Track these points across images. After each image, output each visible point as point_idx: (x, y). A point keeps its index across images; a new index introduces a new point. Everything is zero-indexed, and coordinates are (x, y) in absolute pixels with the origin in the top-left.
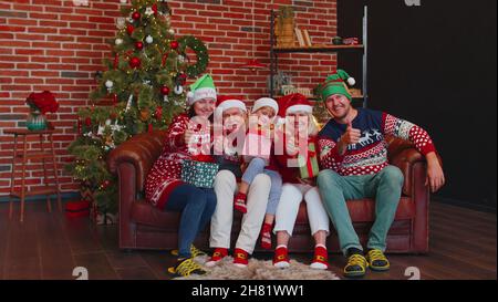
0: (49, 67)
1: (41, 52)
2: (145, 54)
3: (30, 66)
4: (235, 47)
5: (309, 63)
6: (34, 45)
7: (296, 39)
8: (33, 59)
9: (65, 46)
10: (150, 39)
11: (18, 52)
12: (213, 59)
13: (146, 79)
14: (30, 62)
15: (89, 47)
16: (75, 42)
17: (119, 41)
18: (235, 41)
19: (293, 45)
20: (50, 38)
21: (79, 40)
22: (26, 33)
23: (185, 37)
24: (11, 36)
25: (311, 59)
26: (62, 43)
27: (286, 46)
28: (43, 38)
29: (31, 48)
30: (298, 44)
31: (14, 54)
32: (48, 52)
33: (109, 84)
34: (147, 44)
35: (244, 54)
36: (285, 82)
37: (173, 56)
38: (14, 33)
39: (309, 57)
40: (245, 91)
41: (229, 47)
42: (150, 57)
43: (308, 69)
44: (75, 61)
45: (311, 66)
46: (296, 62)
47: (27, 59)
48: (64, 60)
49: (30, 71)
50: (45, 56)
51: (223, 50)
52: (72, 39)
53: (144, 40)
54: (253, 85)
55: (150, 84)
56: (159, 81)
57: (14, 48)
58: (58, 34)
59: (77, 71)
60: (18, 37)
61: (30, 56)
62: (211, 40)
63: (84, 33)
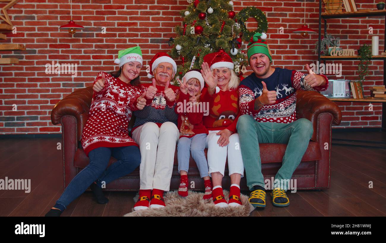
0: (142, 35)
1: (135, 24)
2: (207, 23)
3: (128, 35)
4: (291, 15)
5: (358, 27)
6: (131, 19)
7: (343, 6)
8: (130, 30)
9: (153, 19)
10: (211, 10)
11: (119, 24)
12: (271, 25)
13: (208, 43)
14: (128, 32)
15: (171, 19)
16: (161, 15)
17: (187, 13)
18: (291, 10)
19: (340, 12)
20: (142, 13)
21: (164, 13)
22: (125, 10)
23: (248, 9)
24: (114, 13)
25: (360, 24)
26: (151, 17)
27: (333, 12)
28: (137, 13)
29: (129, 21)
30: (344, 10)
31: (116, 26)
32: (141, 24)
33: (179, 47)
34: (209, 14)
35: (298, 21)
36: (333, 44)
37: (230, 24)
38: (116, 10)
39: (358, 22)
40: (299, 52)
41: (285, 15)
42: (211, 25)
43: (357, 32)
44: (161, 30)
45: (359, 30)
46: (346, 27)
47: (125, 30)
48: (152, 30)
49: (127, 39)
50: (139, 27)
51: (281, 18)
52: (158, 13)
53: (207, 11)
54: (306, 47)
55: (210, 47)
56: (217, 44)
57: (116, 22)
58: (148, 10)
59: (162, 38)
60: (120, 13)
61: (127, 28)
62: (270, 10)
63: (167, 8)
